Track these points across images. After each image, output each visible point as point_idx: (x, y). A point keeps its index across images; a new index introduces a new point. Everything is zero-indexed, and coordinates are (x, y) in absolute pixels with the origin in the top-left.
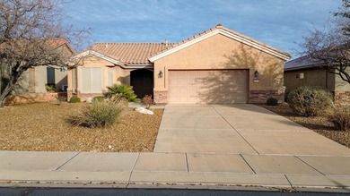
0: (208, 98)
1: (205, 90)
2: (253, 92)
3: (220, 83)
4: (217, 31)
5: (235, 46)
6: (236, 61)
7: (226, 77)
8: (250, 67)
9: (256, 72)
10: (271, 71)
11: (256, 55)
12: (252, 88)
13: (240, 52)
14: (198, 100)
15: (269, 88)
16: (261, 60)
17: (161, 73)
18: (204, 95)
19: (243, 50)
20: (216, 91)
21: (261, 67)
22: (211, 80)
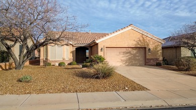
0: (126, 63)
1: (124, 58)
2: (148, 59)
3: (132, 54)
4: (130, 28)
5: (139, 36)
6: (140, 43)
7: (134, 51)
8: (146, 46)
9: (149, 49)
10: (156, 49)
11: (149, 40)
12: (148, 57)
13: (141, 39)
14: (121, 64)
15: (155, 57)
16: (151, 43)
17: (102, 49)
18: (124, 61)
19: (143, 38)
20: (130, 59)
21: (151, 47)
22: (127, 53)
